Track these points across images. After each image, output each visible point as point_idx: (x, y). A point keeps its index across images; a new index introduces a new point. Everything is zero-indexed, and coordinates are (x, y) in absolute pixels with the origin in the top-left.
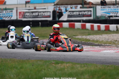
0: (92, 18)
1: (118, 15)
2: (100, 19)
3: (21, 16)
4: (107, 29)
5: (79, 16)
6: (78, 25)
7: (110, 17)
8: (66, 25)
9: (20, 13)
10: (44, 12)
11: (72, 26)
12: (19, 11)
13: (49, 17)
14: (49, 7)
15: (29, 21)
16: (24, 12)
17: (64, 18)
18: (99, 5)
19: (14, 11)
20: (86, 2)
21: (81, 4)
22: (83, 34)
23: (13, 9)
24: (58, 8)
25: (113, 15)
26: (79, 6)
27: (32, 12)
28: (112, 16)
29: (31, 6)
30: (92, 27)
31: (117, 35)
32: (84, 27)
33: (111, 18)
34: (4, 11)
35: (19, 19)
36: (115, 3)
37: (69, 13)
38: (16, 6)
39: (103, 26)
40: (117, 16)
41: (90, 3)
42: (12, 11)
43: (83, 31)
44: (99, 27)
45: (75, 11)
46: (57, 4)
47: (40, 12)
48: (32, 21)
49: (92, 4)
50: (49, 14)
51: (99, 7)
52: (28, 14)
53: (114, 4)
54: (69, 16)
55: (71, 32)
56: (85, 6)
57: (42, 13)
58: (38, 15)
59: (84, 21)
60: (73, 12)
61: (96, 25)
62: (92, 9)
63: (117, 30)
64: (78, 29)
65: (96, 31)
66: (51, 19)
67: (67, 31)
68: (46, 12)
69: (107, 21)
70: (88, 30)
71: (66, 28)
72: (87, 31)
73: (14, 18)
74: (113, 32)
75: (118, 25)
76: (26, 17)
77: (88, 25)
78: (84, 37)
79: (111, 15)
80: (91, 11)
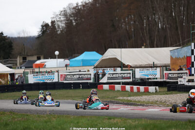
0: (131, 80)
1: (156, 77)
3: (62, 79)
4: (146, 91)
5: (119, 78)
6: (118, 87)
7: (148, 79)
8: (106, 87)
9: (61, 75)
10: (84, 75)
11: (112, 88)
13: (90, 79)
16: (65, 75)
17: (104, 80)
18: (137, 67)
19: (56, 74)
20: (124, 64)
21: (120, 67)
22: (123, 96)
23: (54, 72)
25: (152, 77)
26: (119, 70)
27: (73, 75)
28: (150, 79)
29: (71, 69)
30: (132, 89)
31: (157, 96)
32: (123, 89)
33: (150, 80)
34: (46, 74)
35: (60, 81)
36: (152, 65)
37: (109, 76)
39: (142, 88)
42: (53, 74)
44: (138, 89)
45: (114, 74)
46: (96, 67)
47: (81, 75)
50: (89, 76)
51: (137, 70)
52: (69, 77)
53: (151, 67)
54: (109, 78)
55: (112, 94)
56: (124, 69)
57: (82, 75)
58: (79, 77)
59: (123, 83)
60: (113, 74)
61: (135, 87)
63: (156, 92)
64: (118, 91)
65: (136, 92)
66: (91, 81)
67: (108, 93)
68: (86, 74)
69: (146, 83)
70: (127, 91)
71: (107, 90)
72: (127, 93)
73: (56, 80)
74: (153, 94)
75: (157, 87)
76: (68, 79)
77: (128, 87)
79: (150, 77)
80: (130, 73)
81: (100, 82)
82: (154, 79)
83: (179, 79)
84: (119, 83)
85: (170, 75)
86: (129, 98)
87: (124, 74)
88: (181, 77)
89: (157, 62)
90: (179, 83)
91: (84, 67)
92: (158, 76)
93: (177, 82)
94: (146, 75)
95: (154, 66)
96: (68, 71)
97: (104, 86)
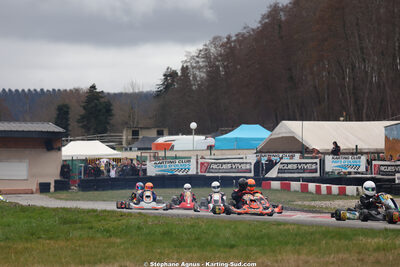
0: (318, 175)
1: (359, 170)
2: (331, 176)
3: (204, 169)
4: (342, 192)
5: (298, 171)
6: (295, 186)
8: (276, 185)
9: (202, 164)
10: (241, 164)
11: (286, 188)
12: (200, 161)
13: (249, 171)
14: (249, 156)
15: (218, 177)
16: (208, 163)
17: (273, 173)
18: (329, 154)
19: (193, 161)
20: (307, 148)
21: (301, 152)
22: (304, 199)
23: (190, 158)
24: (266, 158)
25: (352, 170)
26: (297, 155)
27: (222, 164)
28: (350, 173)
29: (217, 154)
30: (318, 189)
32: (304, 189)
33: (349, 176)
34: (177, 161)
35: (200, 174)
36: (355, 151)
37: (281, 167)
38: (196, 153)
39: (335, 188)
40: (359, 173)
41: (313, 150)
42: (189, 161)
43: (304, 195)
44: (329, 189)
45: (290, 163)
46: (260, 152)
47: (234, 163)
48: (222, 177)
49: (318, 152)
50: (248, 167)
51: (329, 159)
52: (215, 166)
53: (352, 154)
54: (280, 171)
55: (285, 196)
56: (306, 155)
57: (236, 165)
58: (232, 168)
59: (305, 179)
60: (287, 164)
61: (324, 187)
62: (317, 161)
63: (358, 194)
64: (296, 192)
66: (251, 174)
67: (279, 195)
68: (243, 163)
69: (342, 180)
70: (311, 193)
71: (277, 190)
73: (192, 171)
76: (213, 171)
77: (312, 186)
78: (307, 203)
79: (349, 170)
80: (316, 163)
81: (267, 176)
82: (356, 173)
83: (397, 175)
84: (297, 180)
85: (382, 168)
86: (313, 203)
87: (306, 164)
88: (398, 172)
89: (363, 146)
90: (397, 182)
91: (239, 151)
92: (363, 169)
93: (394, 180)
94: (342, 167)
95: (357, 152)
96: (213, 157)
97: (272, 182)
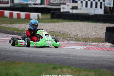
30: (11, 15)
39: (23, 14)
44: (19, 15)
63: (39, 18)
65: (16, 19)
70: (6, 17)
77: (7, 13)
93: (60, 9)
